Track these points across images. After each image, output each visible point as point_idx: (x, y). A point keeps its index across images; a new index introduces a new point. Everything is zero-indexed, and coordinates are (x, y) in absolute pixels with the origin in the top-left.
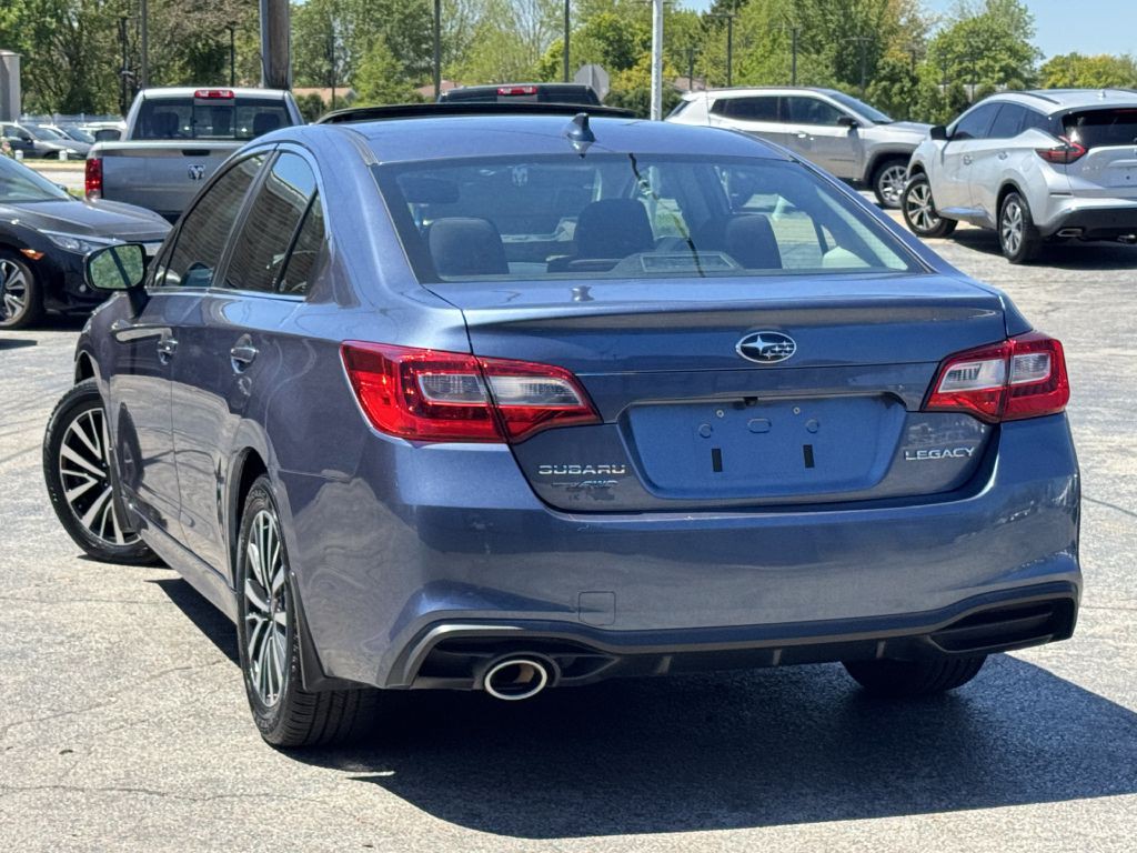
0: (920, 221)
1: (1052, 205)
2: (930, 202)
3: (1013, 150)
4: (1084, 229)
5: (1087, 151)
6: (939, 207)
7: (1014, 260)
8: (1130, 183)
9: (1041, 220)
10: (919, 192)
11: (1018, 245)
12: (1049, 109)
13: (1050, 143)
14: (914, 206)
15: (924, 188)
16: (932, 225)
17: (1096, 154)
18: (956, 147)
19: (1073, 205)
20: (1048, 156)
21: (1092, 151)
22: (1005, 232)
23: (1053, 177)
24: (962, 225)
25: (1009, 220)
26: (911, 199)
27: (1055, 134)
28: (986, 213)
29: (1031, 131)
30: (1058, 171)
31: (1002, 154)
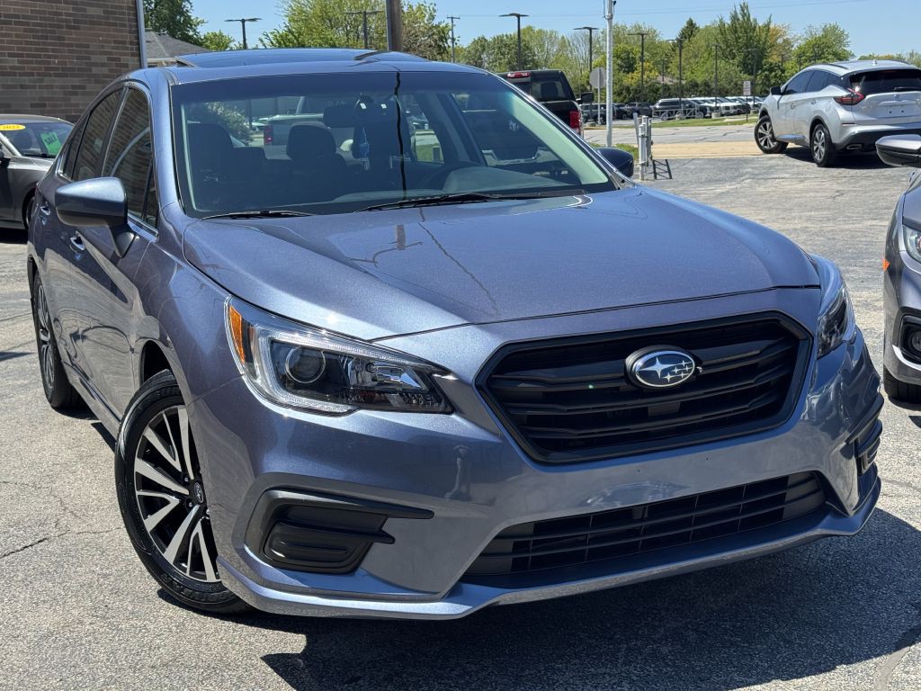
0: (766, 144)
1: (843, 130)
2: (772, 132)
3: (820, 98)
4: (863, 144)
5: (865, 97)
6: (776, 135)
7: (820, 165)
8: (892, 115)
9: (836, 139)
10: (765, 127)
11: (823, 156)
12: (841, 72)
13: (842, 93)
14: (762, 135)
15: (768, 124)
16: (772, 146)
17: (870, 99)
18: (785, 99)
19: (856, 130)
20: (841, 101)
21: (868, 97)
22: (815, 148)
23: (843, 114)
24: (791, 145)
25: (817, 141)
26: (760, 131)
27: (845, 87)
28: (804, 137)
29: (831, 87)
30: (847, 110)
31: (813, 101)
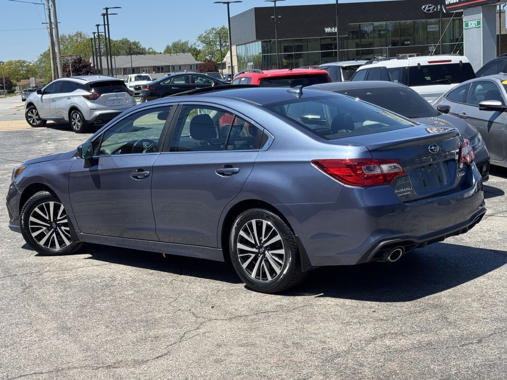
0: (33, 122)
1: (91, 114)
2: (37, 114)
3: (73, 96)
4: (102, 120)
5: (100, 95)
6: (41, 117)
7: (77, 132)
8: (114, 105)
9: (87, 118)
10: (32, 112)
11: (79, 127)
12: (84, 82)
13: (87, 93)
14: (30, 117)
15: (34, 111)
16: (38, 123)
17: (103, 96)
18: (46, 96)
19: (98, 113)
20: (87, 97)
21: (102, 95)
22: (73, 123)
23: (90, 104)
24: (48, 122)
25: (74, 119)
26: (29, 115)
27: (88, 90)
28: (64, 117)
29: (79, 90)
30: (92, 102)
31: (69, 98)
